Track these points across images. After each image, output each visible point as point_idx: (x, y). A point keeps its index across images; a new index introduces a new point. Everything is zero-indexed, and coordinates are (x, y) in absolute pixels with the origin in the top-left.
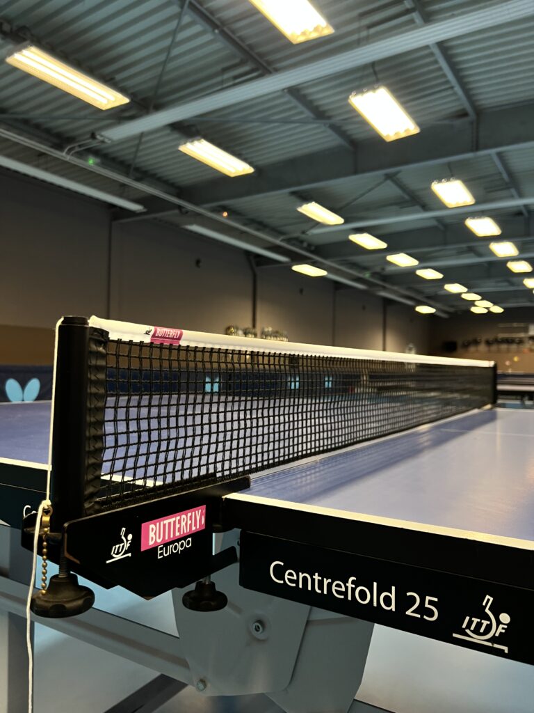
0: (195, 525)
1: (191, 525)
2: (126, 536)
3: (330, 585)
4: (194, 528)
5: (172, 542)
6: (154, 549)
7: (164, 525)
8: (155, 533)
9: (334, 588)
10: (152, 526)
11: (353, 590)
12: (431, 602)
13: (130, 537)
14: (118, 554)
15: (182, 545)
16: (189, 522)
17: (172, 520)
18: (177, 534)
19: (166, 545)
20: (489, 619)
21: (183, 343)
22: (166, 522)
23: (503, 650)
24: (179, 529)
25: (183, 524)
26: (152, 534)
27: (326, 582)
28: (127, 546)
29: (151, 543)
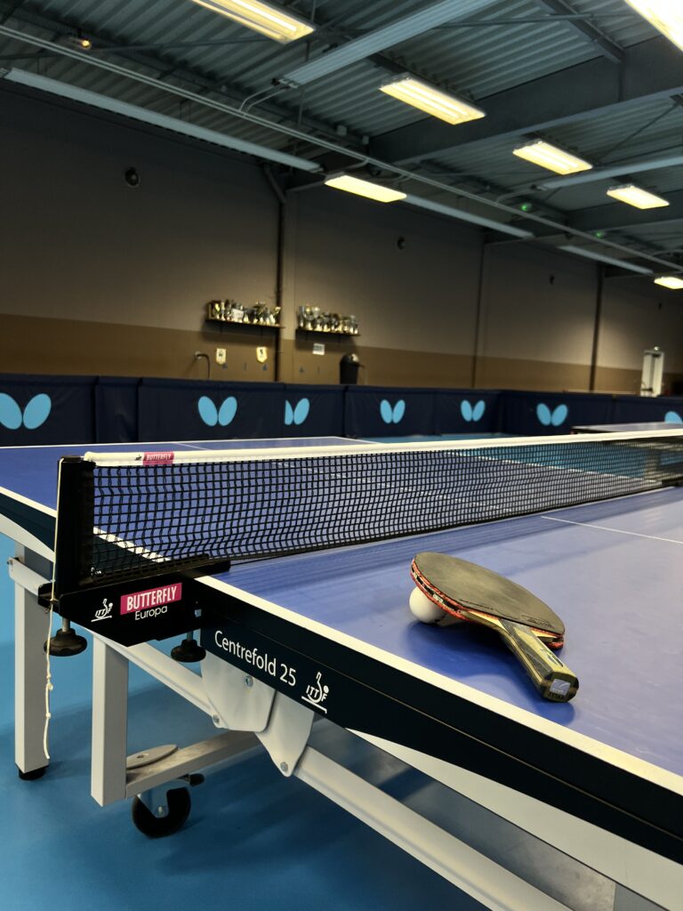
0: (171, 596)
1: (166, 597)
2: (107, 604)
3: (244, 652)
4: (169, 599)
5: (149, 609)
6: (132, 614)
7: (141, 598)
8: (132, 603)
9: (246, 655)
10: (129, 598)
11: (256, 657)
12: (292, 673)
13: (111, 605)
14: (101, 616)
15: (158, 611)
16: (165, 595)
17: (148, 594)
18: (153, 603)
19: (143, 611)
20: (318, 689)
21: (176, 462)
22: (143, 595)
23: (324, 712)
24: (155, 600)
25: (159, 596)
26: (129, 603)
27: (243, 649)
28: (108, 611)
29: (129, 609)
